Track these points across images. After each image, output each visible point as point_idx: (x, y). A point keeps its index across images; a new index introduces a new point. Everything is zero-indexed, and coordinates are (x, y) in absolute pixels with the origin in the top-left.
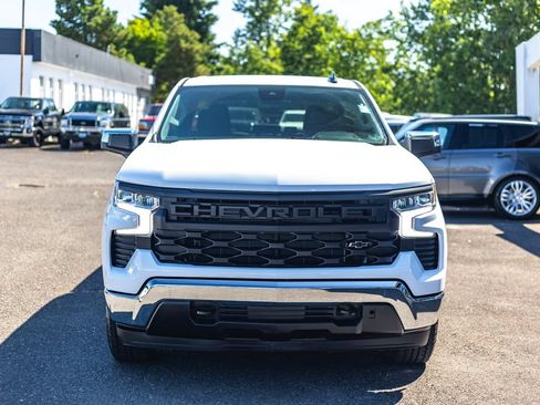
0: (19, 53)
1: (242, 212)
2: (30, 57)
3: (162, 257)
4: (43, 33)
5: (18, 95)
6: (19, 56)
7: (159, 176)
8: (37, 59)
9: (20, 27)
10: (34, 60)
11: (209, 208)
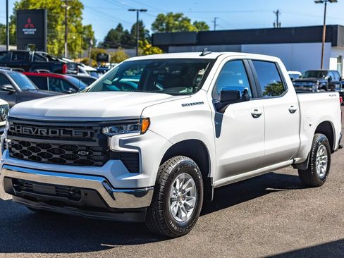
0: (321, 41)
1: (30, 131)
2: (330, 44)
4: (339, 27)
5: (320, 69)
6: (321, 44)
8: (334, 45)
9: (323, 24)
10: (332, 46)
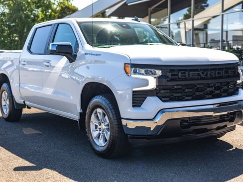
1: (199, 75)
3: (163, 99)
7: (159, 60)
11: (185, 73)
